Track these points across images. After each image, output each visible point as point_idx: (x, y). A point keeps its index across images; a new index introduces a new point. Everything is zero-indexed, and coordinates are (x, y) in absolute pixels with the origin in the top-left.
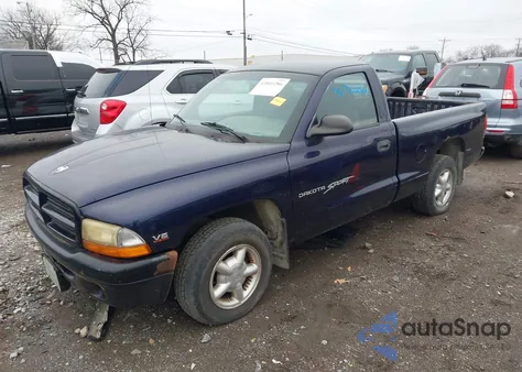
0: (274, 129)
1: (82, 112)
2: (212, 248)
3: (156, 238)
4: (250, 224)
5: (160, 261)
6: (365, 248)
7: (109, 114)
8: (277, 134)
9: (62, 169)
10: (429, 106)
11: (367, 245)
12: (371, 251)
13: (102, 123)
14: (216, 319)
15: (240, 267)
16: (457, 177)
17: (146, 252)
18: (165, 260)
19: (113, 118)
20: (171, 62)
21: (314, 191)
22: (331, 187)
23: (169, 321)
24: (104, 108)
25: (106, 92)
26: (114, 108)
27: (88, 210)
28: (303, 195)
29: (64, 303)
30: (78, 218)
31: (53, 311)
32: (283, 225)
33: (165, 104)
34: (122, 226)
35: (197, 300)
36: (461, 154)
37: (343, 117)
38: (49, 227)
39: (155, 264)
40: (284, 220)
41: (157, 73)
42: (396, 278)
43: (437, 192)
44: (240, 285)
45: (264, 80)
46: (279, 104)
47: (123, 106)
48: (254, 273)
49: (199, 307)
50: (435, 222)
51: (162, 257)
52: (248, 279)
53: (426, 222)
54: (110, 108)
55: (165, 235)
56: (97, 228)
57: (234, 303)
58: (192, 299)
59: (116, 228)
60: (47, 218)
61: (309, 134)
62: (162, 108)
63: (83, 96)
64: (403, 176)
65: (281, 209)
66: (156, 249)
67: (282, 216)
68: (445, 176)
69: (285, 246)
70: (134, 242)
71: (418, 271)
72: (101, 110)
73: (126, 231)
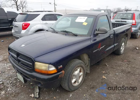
0: (85, 32)
1: (16, 26)
2: (72, 69)
3: (59, 67)
4: (81, 61)
5: (60, 74)
6: (105, 65)
7: (25, 27)
8: (86, 33)
9: (23, 46)
10: (120, 25)
11: (106, 64)
12: (108, 66)
13: (23, 30)
14: (73, 89)
15: (79, 74)
16: (125, 44)
17: (56, 72)
18: (61, 73)
19: (26, 28)
20: (42, 11)
21: (97, 50)
22: (100, 49)
23: (58, 90)
24: (23, 25)
25: (24, 21)
26: (26, 25)
27: (37, 59)
28: (94, 51)
29: (23, 86)
30: (33, 62)
31: (20, 89)
32: (89, 60)
33: (41, 24)
34: (49, 64)
35: (68, 85)
36: (126, 38)
37: (105, 28)
38: (20, 64)
39: (58, 75)
40: (89, 59)
41: (39, 15)
42: (117, 74)
43: (121, 48)
44: (78, 79)
45: (79, 17)
46: (86, 25)
47: (29, 24)
48: (82, 75)
49: (69, 87)
50: (121, 57)
51: (60, 73)
52: (80, 77)
53: (119, 57)
54: (25, 25)
55: (61, 66)
56: (40, 65)
57: (77, 84)
58: (67, 84)
59: (47, 65)
60: (19, 61)
61: (95, 34)
62: (40, 25)
63: (16, 21)
64: (115, 45)
65: (89, 56)
66: (59, 70)
67: (89, 58)
68: (123, 44)
69: (89, 66)
70: (53, 69)
71: (123, 71)
72: (23, 26)
73: (50, 65)
